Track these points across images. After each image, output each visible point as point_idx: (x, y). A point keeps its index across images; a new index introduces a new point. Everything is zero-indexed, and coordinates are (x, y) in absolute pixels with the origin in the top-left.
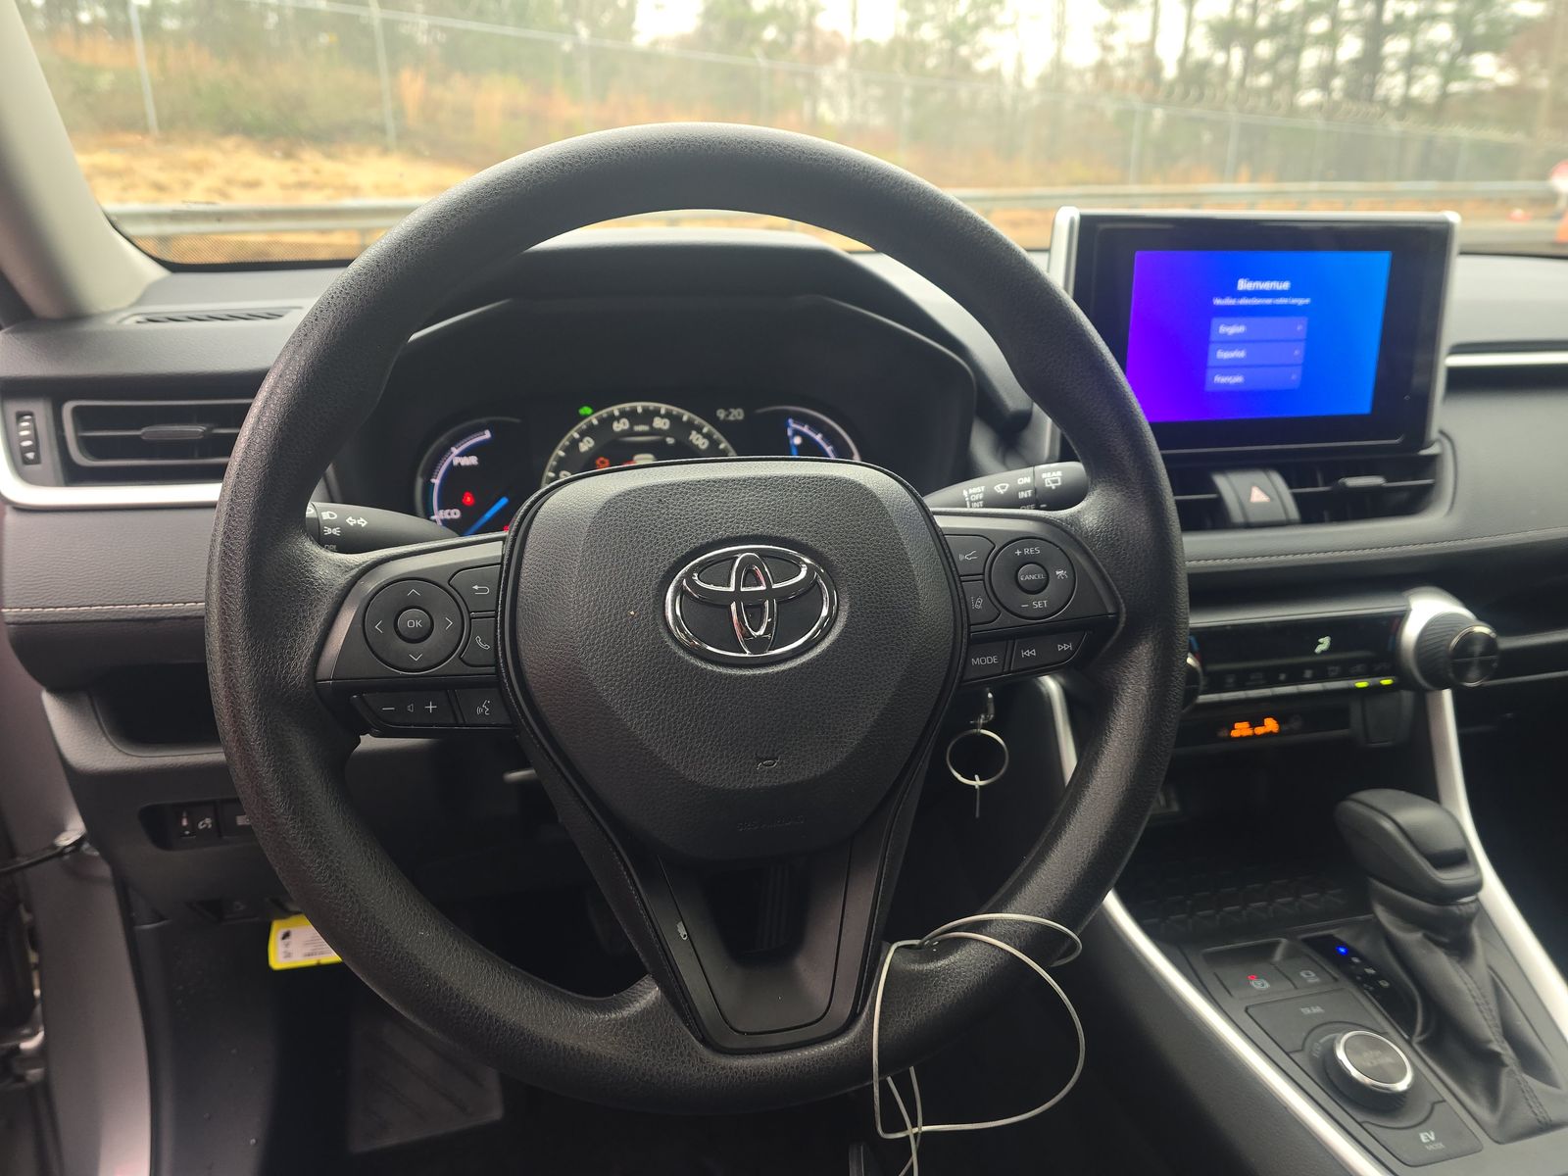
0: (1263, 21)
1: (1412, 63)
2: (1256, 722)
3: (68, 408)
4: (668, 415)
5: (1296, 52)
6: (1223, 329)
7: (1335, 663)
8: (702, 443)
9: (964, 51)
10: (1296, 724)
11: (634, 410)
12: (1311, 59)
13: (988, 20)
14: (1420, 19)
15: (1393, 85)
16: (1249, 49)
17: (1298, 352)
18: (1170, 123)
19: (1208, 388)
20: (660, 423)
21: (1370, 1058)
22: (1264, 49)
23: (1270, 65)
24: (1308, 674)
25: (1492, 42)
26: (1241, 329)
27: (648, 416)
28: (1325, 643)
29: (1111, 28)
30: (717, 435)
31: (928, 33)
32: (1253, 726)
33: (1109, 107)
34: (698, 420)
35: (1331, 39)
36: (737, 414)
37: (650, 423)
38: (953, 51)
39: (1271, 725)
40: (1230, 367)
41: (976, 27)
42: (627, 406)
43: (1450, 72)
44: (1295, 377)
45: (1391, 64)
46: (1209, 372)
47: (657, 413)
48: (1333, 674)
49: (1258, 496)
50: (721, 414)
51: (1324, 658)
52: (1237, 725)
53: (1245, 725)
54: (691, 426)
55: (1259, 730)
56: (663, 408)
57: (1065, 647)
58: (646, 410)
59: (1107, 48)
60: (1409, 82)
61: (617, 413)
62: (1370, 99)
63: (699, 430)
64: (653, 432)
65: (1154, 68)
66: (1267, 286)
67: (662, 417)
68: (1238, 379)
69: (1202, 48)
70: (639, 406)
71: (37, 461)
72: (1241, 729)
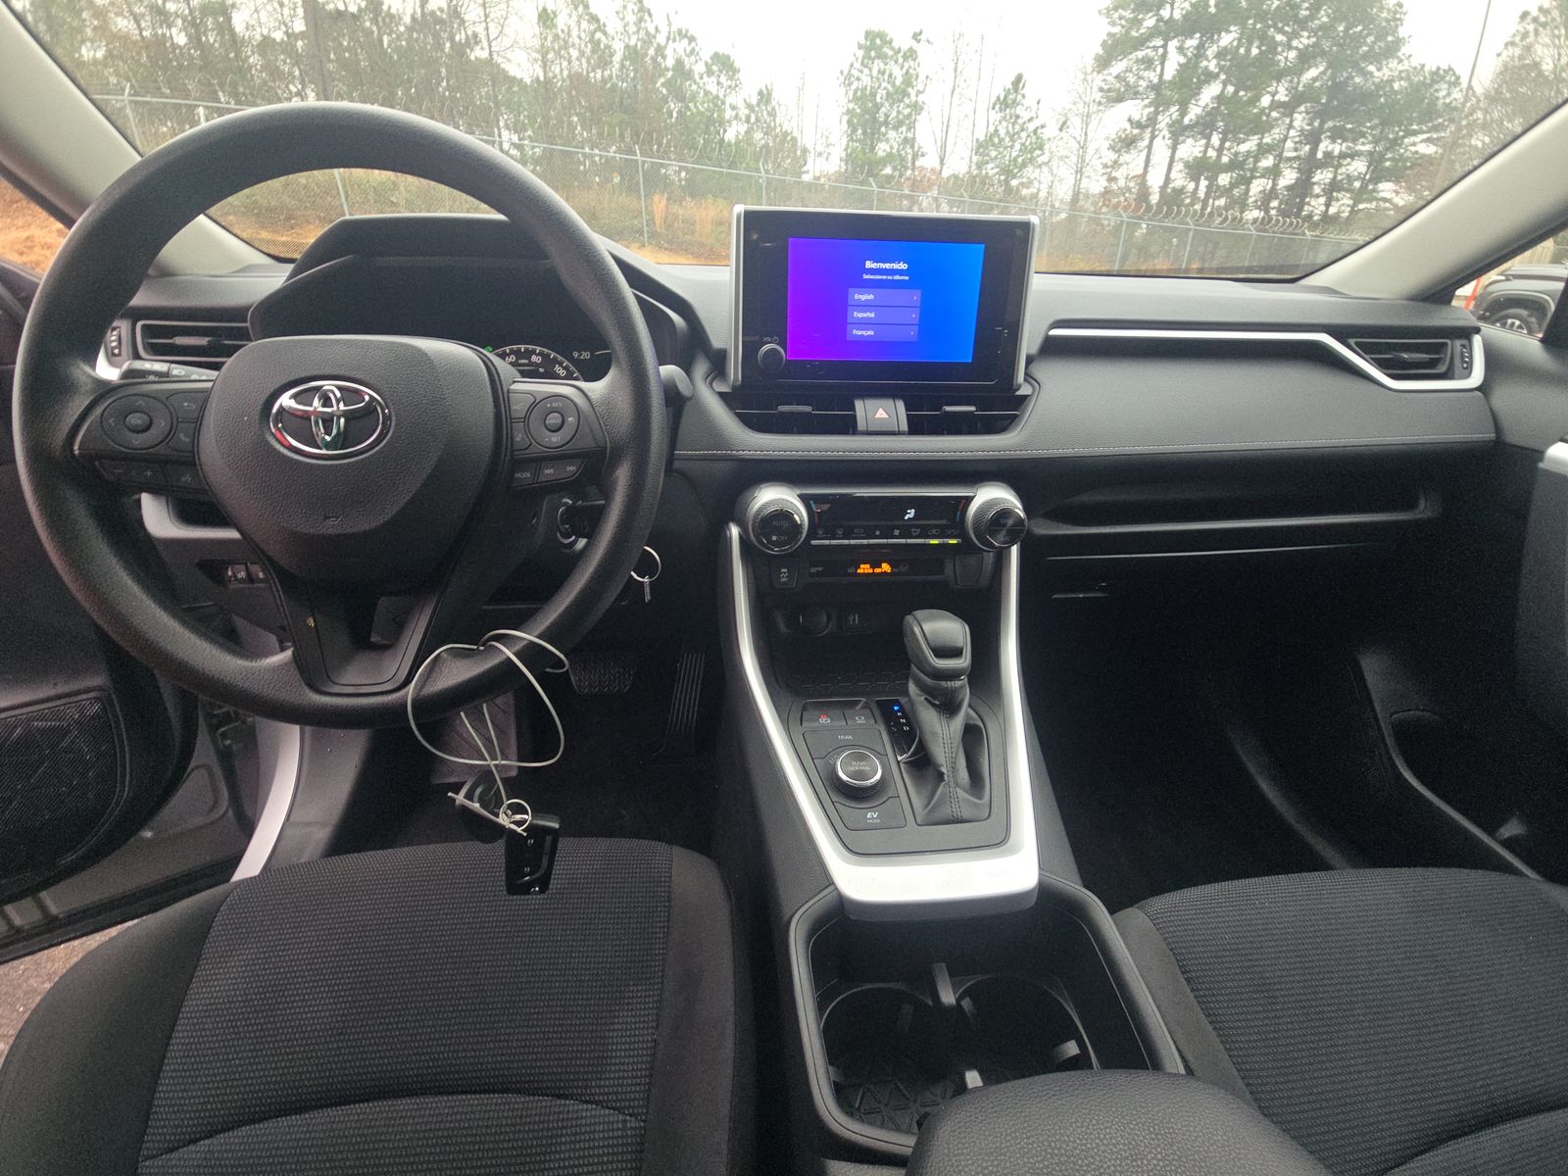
0: (1225, 159)
1: (1333, 187)
2: (876, 564)
3: (140, 324)
4: (541, 354)
5: (1247, 182)
6: (857, 297)
7: (917, 526)
8: (562, 372)
9: (1014, 183)
10: (904, 569)
11: (519, 350)
12: (1258, 186)
13: (1032, 160)
14: (1343, 156)
15: (1316, 206)
16: (1212, 179)
17: (915, 316)
18: (1150, 232)
19: (848, 338)
20: (534, 358)
21: (855, 766)
22: (1224, 179)
23: (1226, 191)
24: (897, 532)
25: (1395, 175)
26: (871, 297)
27: (529, 354)
28: (911, 513)
29: (1116, 164)
30: (572, 368)
31: (991, 169)
32: (873, 567)
33: (1109, 220)
34: (560, 358)
35: (1274, 173)
36: (586, 355)
37: (529, 358)
38: (1007, 182)
39: (886, 567)
40: (864, 324)
41: (1024, 165)
42: (515, 347)
43: (1358, 196)
44: (913, 333)
45: (1317, 190)
46: (849, 327)
47: (533, 352)
48: (914, 534)
49: (881, 414)
50: (576, 354)
51: (911, 523)
52: (862, 566)
53: (868, 566)
54: (555, 361)
55: (878, 570)
56: (538, 349)
57: (571, 468)
58: (526, 350)
59: (1112, 179)
60: (1328, 205)
61: (508, 351)
62: (1298, 215)
63: (561, 364)
64: (531, 364)
65: (1144, 193)
66: (887, 266)
67: (537, 355)
68: (871, 333)
69: (1179, 179)
70: (523, 348)
71: (119, 355)
72: (865, 569)
